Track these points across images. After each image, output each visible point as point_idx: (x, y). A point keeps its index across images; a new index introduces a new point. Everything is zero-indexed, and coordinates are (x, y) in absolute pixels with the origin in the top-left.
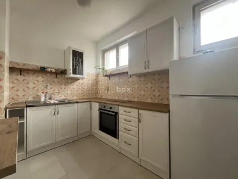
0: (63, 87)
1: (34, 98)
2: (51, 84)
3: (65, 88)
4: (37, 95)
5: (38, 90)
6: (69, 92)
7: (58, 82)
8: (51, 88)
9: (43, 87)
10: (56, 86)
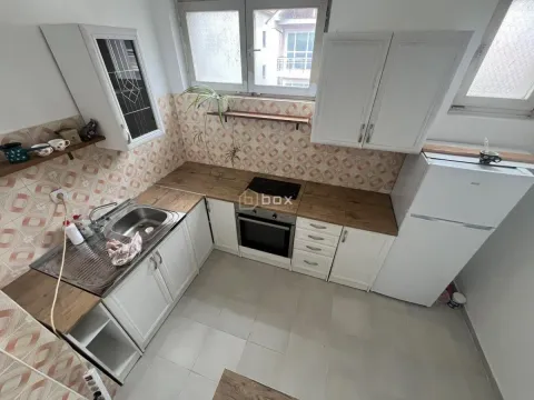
0: (103, 174)
1: (45, 246)
2: (68, 186)
3: (111, 176)
4: (50, 234)
5: (42, 223)
6: (125, 182)
7: (85, 168)
8: (75, 197)
9: (52, 206)
10: (85, 184)
